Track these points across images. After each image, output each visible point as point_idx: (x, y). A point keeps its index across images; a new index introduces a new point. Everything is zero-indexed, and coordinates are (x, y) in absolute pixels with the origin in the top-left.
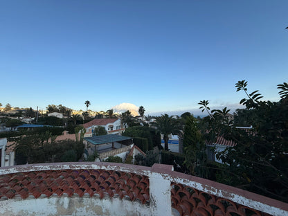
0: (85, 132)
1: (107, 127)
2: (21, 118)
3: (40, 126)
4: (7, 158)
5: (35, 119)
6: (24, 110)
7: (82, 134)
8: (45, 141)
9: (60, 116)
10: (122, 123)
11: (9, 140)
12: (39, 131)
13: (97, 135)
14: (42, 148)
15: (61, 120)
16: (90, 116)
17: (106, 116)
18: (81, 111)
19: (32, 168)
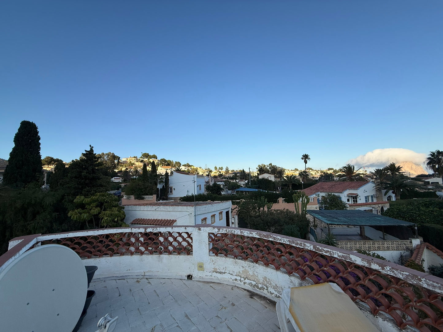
0: (308, 201)
1: (344, 197)
2: (237, 181)
3: (254, 190)
4: (233, 221)
5: (248, 182)
6: (238, 173)
7: (304, 205)
8: (262, 209)
9: (272, 178)
10: (378, 190)
11: (233, 203)
12: (255, 196)
13: (326, 208)
14: (259, 216)
15: (274, 183)
16: (310, 177)
17: (340, 176)
18: (296, 170)
19: (271, 237)
